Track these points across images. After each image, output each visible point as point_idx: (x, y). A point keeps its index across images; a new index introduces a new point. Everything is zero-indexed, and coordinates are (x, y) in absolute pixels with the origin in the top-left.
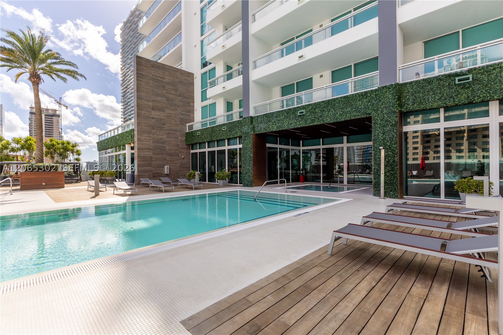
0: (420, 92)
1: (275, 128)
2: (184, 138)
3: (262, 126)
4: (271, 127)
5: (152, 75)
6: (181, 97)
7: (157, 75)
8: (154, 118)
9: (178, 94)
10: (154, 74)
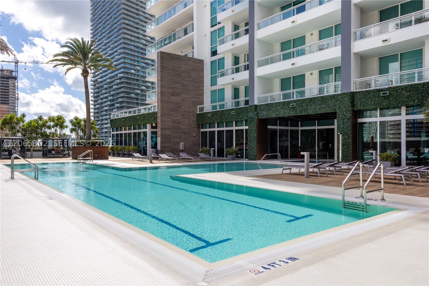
0: (364, 98)
1: (274, 115)
2: (195, 119)
3: (264, 113)
4: (271, 114)
5: (172, 66)
6: (194, 82)
7: (175, 65)
8: (172, 102)
9: (191, 80)
10: (173, 65)
